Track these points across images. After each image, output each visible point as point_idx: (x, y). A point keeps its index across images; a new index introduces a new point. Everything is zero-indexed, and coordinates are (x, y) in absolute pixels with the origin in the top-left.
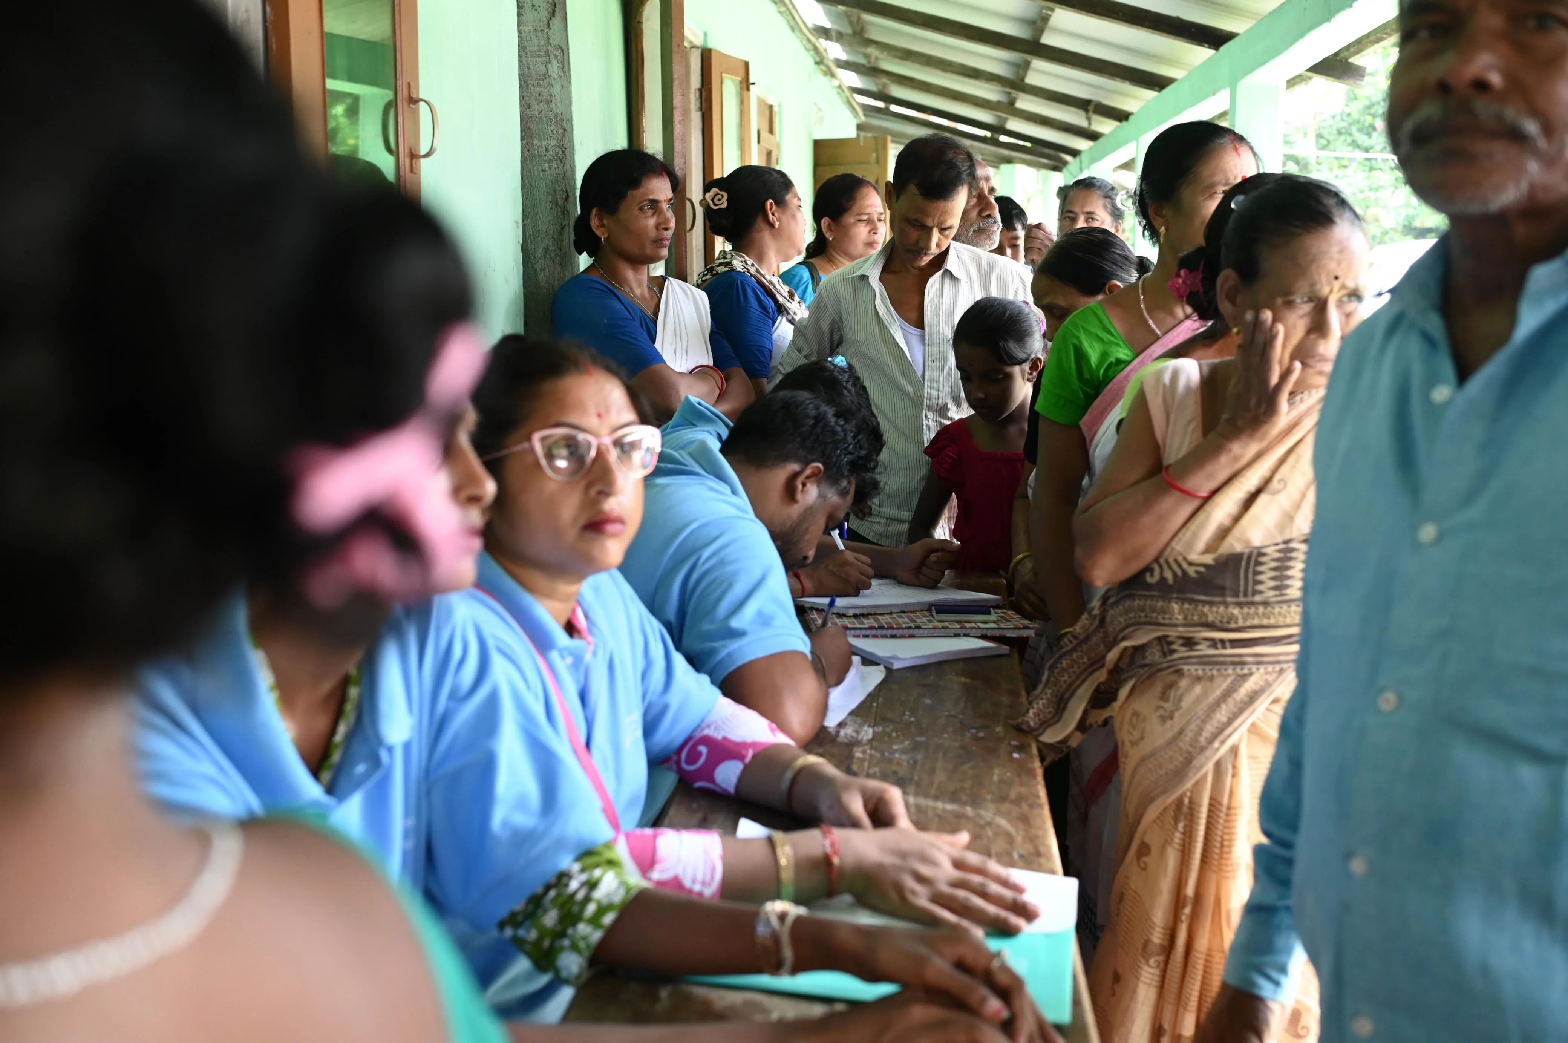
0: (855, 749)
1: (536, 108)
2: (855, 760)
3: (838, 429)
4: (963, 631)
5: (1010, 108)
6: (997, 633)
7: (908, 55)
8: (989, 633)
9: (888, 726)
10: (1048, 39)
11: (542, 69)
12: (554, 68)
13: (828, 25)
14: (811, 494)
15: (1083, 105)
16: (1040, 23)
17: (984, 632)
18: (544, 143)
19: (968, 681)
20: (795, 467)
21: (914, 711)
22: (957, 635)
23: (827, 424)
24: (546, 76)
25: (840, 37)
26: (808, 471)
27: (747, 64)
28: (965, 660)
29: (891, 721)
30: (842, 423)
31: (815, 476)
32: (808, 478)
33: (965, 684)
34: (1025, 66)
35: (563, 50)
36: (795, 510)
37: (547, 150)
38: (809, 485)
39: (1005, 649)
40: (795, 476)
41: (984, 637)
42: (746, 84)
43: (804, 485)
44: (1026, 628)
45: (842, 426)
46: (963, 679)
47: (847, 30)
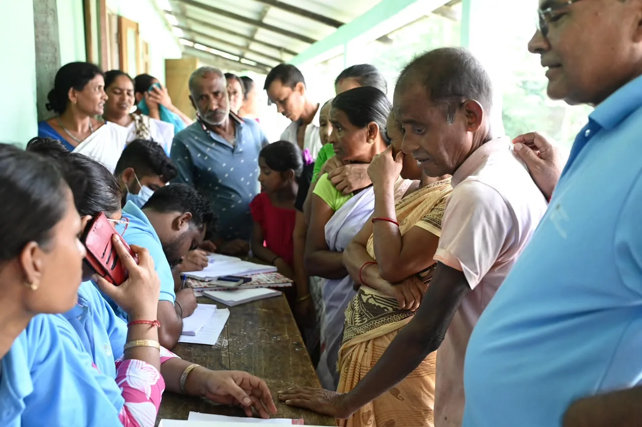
0: (222, 352)
1: (41, 38)
2: (223, 359)
3: (199, 199)
4: (260, 285)
5: (247, 48)
6: (275, 285)
7: (205, 24)
8: (272, 286)
9: (235, 338)
10: (266, 21)
11: (44, 20)
12: (50, 20)
13: (170, 10)
14: (185, 227)
15: (279, 49)
16: (263, 14)
17: (269, 285)
18: (46, 55)
19: (266, 310)
20: (178, 214)
21: (245, 328)
22: (257, 287)
23: (194, 196)
24: (46, 23)
25: (176, 14)
26: (185, 216)
27: (137, 24)
28: (263, 299)
29: (236, 335)
30: (201, 197)
31: (187, 219)
32: (183, 219)
33: (265, 312)
34: (254, 31)
35: (54, 11)
36: (178, 234)
37: (47, 58)
38: (184, 223)
39: (280, 293)
40: (178, 218)
41: (269, 288)
42: (137, 32)
43: (182, 222)
44: (287, 282)
45: (201, 198)
46: (264, 310)
47: (178, 11)
